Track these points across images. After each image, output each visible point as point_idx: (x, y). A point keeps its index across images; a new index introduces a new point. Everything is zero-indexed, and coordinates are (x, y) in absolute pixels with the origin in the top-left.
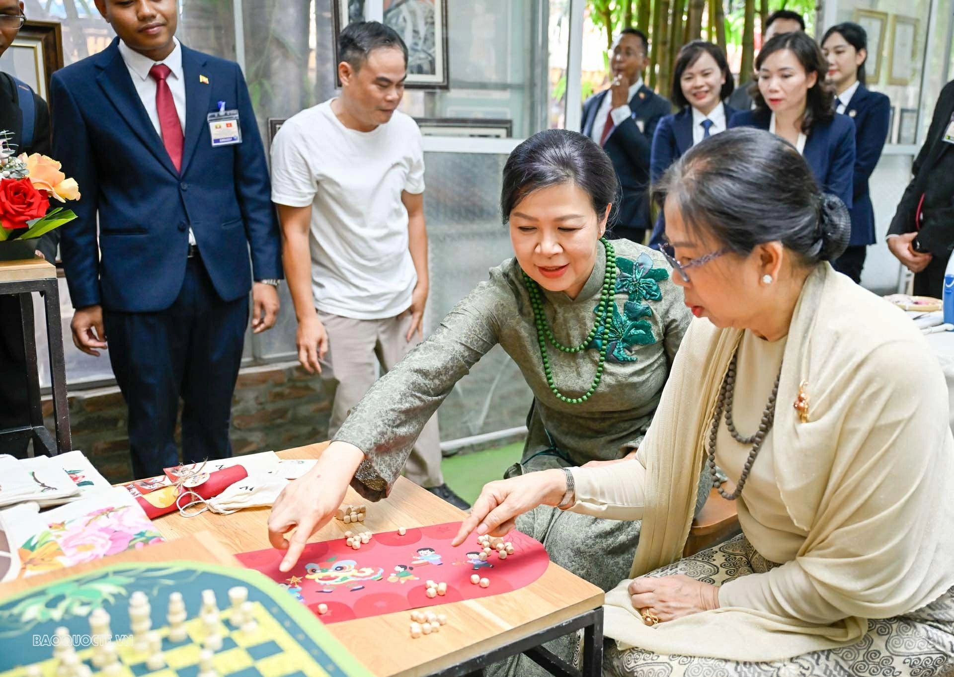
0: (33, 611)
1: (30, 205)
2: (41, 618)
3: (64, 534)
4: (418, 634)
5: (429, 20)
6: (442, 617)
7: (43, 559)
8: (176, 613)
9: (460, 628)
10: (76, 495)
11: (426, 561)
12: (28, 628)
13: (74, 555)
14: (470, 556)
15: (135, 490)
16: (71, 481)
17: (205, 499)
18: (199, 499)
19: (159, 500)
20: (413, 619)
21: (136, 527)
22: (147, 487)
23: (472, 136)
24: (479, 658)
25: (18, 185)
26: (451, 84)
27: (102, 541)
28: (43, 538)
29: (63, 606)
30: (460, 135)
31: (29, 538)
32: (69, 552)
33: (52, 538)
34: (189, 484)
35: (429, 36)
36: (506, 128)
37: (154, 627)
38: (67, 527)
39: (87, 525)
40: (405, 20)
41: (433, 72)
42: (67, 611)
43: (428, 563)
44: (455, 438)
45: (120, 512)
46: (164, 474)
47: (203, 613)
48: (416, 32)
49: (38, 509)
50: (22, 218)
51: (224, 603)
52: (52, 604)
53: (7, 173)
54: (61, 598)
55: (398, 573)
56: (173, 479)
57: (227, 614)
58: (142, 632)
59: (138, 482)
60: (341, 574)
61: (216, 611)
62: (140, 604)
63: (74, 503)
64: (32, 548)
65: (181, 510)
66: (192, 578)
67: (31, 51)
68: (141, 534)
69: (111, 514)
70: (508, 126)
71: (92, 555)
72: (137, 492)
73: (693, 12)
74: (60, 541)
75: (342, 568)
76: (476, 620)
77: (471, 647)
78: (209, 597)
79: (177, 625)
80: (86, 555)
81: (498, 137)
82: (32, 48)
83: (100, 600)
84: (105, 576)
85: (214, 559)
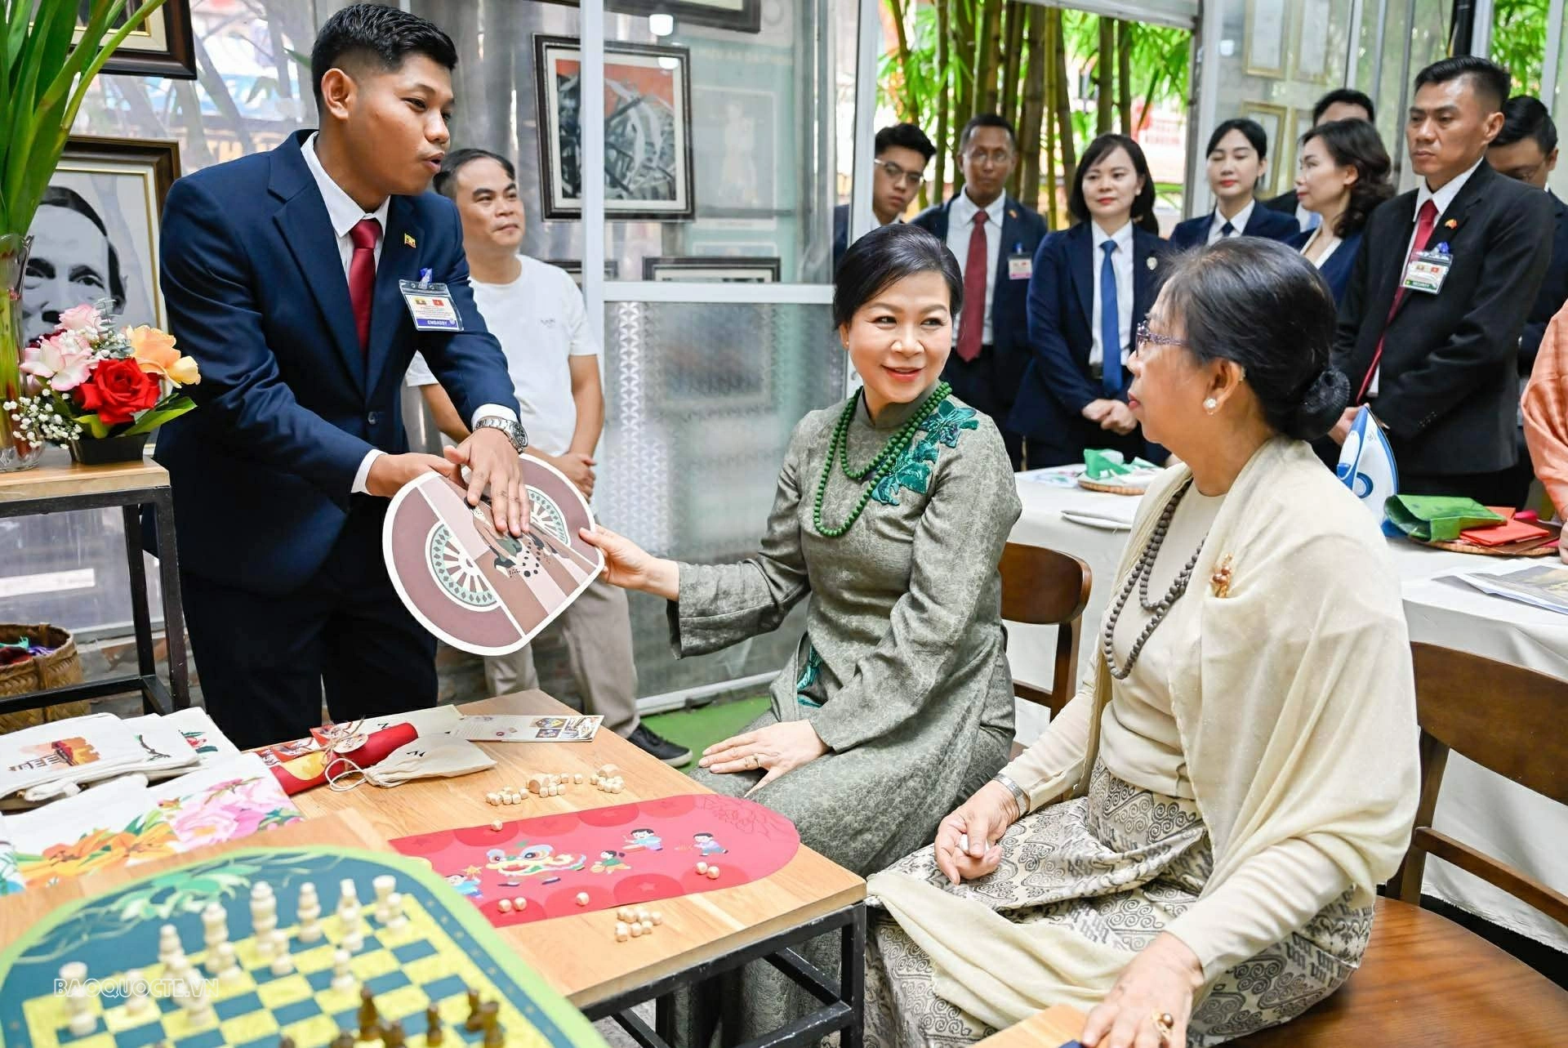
0: (135, 908)
1: (135, 392)
2: (144, 916)
3: (178, 814)
4: (624, 936)
5: (667, 128)
6: (656, 915)
7: (150, 845)
8: (308, 908)
9: (678, 928)
10: (196, 764)
11: (641, 845)
12: (129, 927)
13: (190, 840)
14: (699, 839)
15: (272, 757)
16: (189, 745)
17: (363, 767)
18: (354, 768)
19: (302, 769)
20: (620, 918)
21: (268, 804)
22: (288, 753)
23: (726, 280)
24: (702, 966)
25: (121, 367)
26: (697, 213)
27: (226, 822)
28: (152, 818)
29: (171, 901)
30: (709, 280)
31: (132, 819)
32: (184, 836)
33: (163, 819)
34: (341, 748)
35: (667, 150)
36: (772, 269)
37: (280, 925)
38: (182, 805)
39: (206, 803)
40: (634, 128)
41: (672, 196)
42: (176, 907)
43: (644, 848)
44: (708, 683)
45: (249, 785)
46: (309, 735)
47: (341, 908)
48: (650, 144)
49: (146, 782)
50: (126, 409)
51: (367, 895)
52: (158, 899)
53: (107, 352)
54: (171, 891)
55: (605, 861)
56: (322, 741)
57: (371, 909)
58: (266, 931)
59: (277, 747)
60: (532, 863)
61: (357, 904)
62: (264, 897)
63: (193, 774)
64: (138, 832)
65: (331, 782)
66: (331, 866)
67: (140, 180)
68: (275, 813)
69: (237, 789)
70: (774, 266)
71: (213, 840)
72: (276, 759)
73: (1029, 106)
74: (173, 823)
75: (533, 855)
76: (699, 918)
77: (691, 953)
78: (348, 887)
79: (310, 922)
80: (204, 840)
81: (761, 280)
82: (142, 175)
83: (217, 893)
84: (225, 864)
85: (360, 842)
